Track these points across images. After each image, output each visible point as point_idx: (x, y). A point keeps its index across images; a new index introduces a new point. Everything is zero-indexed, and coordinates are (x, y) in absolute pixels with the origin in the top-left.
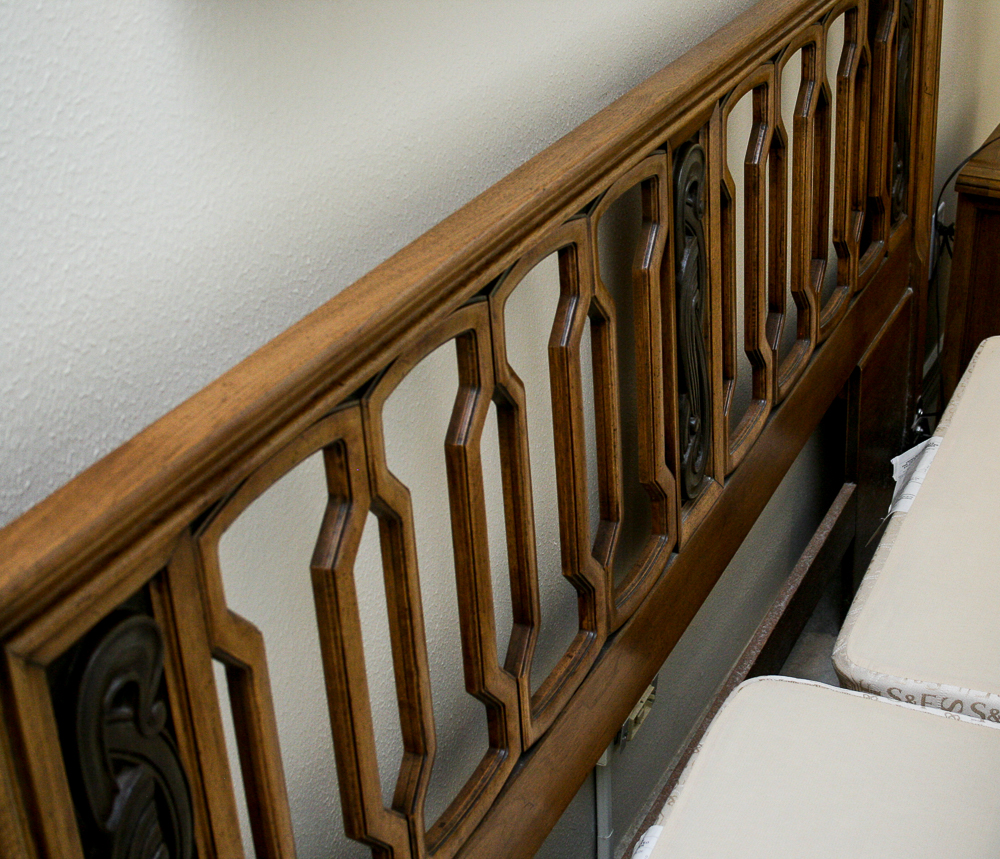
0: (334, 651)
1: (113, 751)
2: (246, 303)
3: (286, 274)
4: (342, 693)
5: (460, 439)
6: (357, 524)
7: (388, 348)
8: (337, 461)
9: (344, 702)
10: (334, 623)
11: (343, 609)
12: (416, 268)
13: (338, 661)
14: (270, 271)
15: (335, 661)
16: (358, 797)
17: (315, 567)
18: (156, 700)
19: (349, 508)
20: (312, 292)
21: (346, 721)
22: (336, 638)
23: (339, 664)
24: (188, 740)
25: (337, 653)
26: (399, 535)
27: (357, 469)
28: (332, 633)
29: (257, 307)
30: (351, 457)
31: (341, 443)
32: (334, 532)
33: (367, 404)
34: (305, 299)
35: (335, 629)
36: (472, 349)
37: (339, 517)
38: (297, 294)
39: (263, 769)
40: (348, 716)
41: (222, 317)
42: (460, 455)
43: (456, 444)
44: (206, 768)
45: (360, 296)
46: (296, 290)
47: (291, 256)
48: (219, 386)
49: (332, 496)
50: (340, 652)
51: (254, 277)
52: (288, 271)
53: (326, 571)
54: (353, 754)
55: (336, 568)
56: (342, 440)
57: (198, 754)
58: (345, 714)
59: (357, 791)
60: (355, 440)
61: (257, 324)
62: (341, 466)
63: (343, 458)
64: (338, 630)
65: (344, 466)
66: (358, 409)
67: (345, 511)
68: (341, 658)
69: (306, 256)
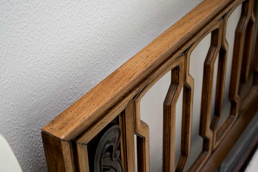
0: (167, 129)
1: (103, 166)
2: (151, 18)
3: (164, 9)
4: (168, 141)
5: (209, 62)
6: (179, 91)
7: (195, 37)
8: (176, 72)
9: (168, 143)
10: (168, 121)
11: (172, 117)
12: (207, 11)
13: (168, 132)
14: (159, 7)
15: (167, 132)
16: (168, 170)
17: (165, 104)
18: (117, 150)
19: (177, 86)
20: (170, 14)
21: (168, 149)
22: (168, 125)
23: (168, 133)
24: (125, 160)
25: (168, 130)
26: (189, 93)
27: (181, 74)
28: (167, 124)
29: (154, 19)
30: (180, 71)
31: (178, 67)
32: (172, 94)
33: (187, 54)
34: (168, 16)
35: (168, 123)
36: (216, 34)
37: (174, 89)
38: (166, 15)
39: (144, 167)
40: (169, 148)
41: (144, 23)
42: (208, 67)
43: (208, 63)
44: (129, 168)
45: (189, 20)
46: (166, 14)
47: (166, 3)
48: (145, 51)
49: (172, 82)
50: (169, 130)
51: (155, 10)
52: (164, 7)
53: (168, 106)
54: (168, 158)
55: (171, 105)
56: (178, 66)
57: (127, 164)
58: (168, 147)
59: (168, 169)
60: (182, 66)
61: (153, 25)
62: (177, 73)
63: (178, 71)
64: (169, 123)
65: (178, 73)
66: (184, 56)
67: (176, 87)
68: (169, 131)
69: (170, 3)
